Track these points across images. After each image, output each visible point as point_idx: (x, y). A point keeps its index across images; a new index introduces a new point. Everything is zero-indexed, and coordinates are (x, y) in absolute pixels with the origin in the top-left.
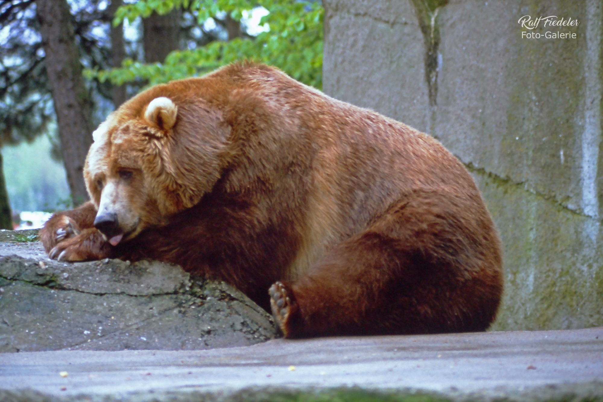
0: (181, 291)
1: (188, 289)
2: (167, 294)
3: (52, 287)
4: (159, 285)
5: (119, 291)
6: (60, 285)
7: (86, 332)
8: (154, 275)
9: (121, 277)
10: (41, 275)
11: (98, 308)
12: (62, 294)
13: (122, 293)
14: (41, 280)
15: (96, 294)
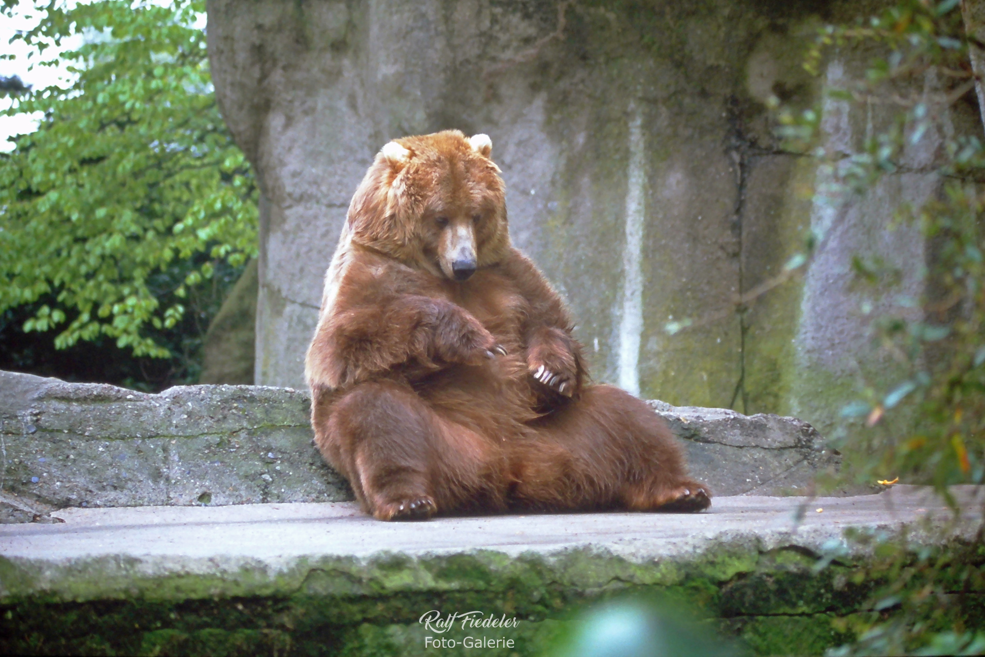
0: (799, 445)
1: (804, 443)
2: (791, 447)
3: (697, 440)
4: (781, 439)
5: (753, 444)
6: (703, 438)
7: (748, 480)
8: (774, 430)
9: (749, 432)
10: (687, 429)
11: (745, 459)
12: (711, 446)
13: (757, 446)
14: (687, 434)
15: (737, 447)
